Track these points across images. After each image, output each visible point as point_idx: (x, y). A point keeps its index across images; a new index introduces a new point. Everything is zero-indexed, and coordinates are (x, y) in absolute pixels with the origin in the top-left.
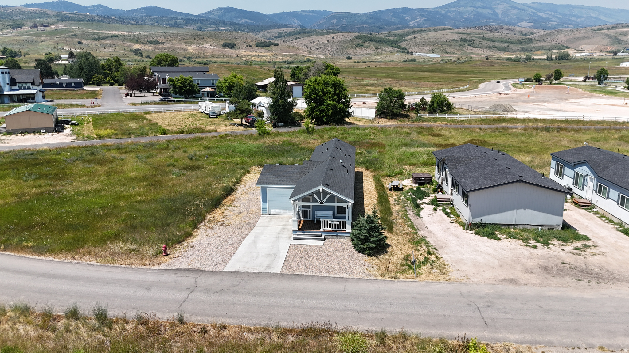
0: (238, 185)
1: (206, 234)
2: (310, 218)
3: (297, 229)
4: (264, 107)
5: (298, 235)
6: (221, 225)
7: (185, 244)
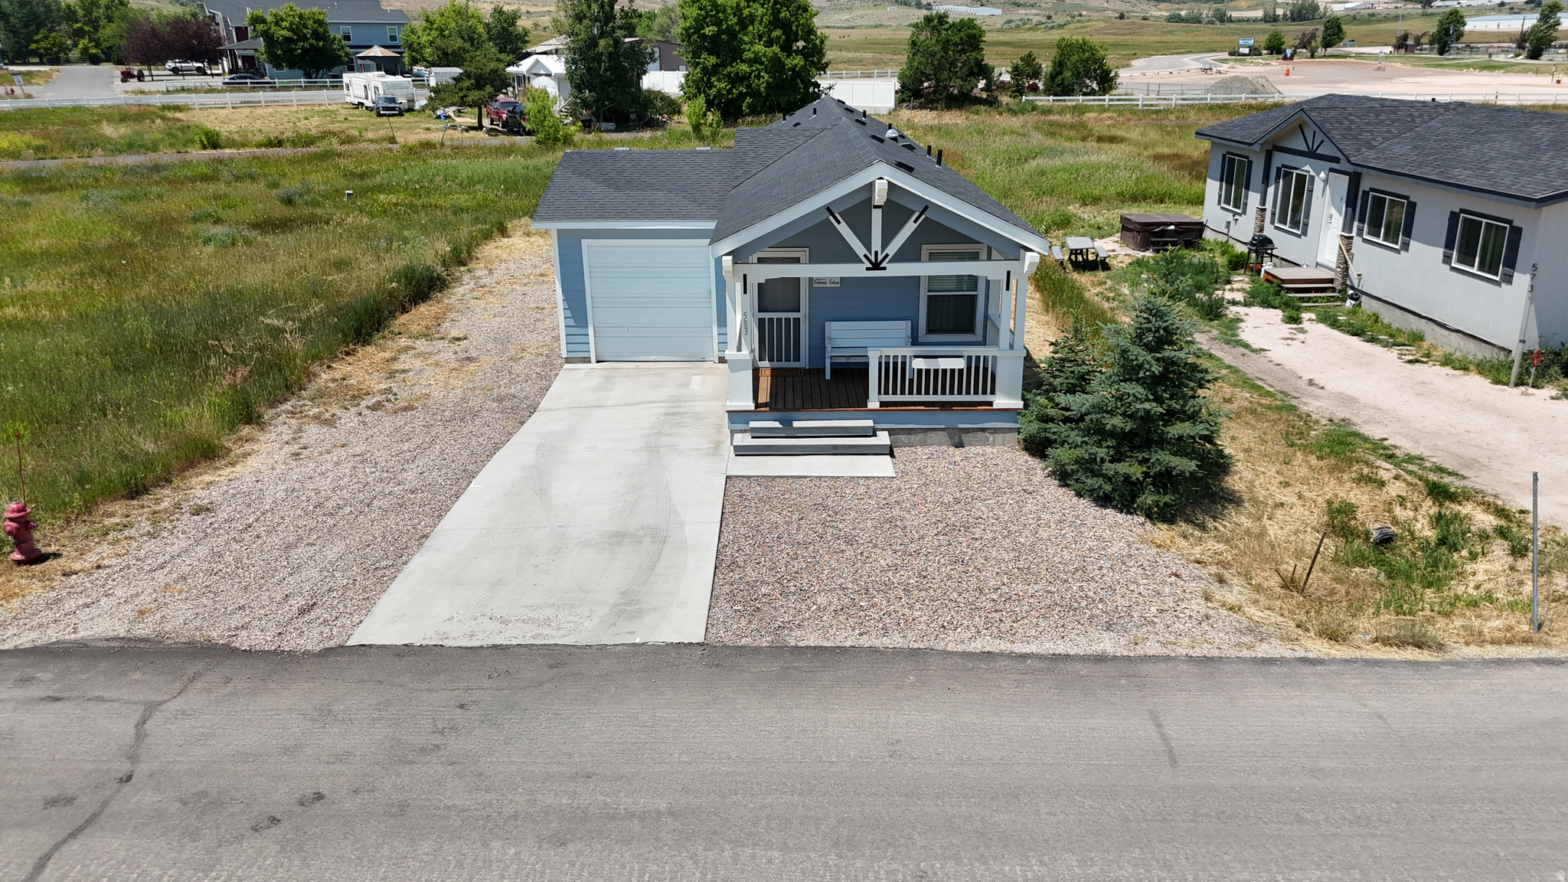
0: (462, 269)
1: (295, 448)
2: (796, 358)
3: (751, 406)
4: (549, 75)
5: (757, 433)
6: (374, 408)
7: (166, 498)
